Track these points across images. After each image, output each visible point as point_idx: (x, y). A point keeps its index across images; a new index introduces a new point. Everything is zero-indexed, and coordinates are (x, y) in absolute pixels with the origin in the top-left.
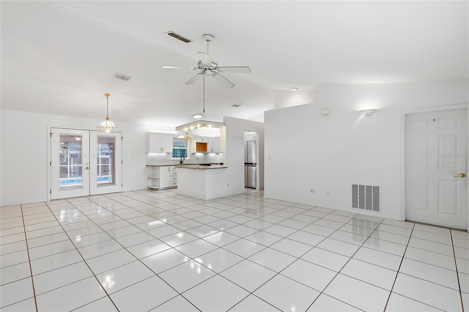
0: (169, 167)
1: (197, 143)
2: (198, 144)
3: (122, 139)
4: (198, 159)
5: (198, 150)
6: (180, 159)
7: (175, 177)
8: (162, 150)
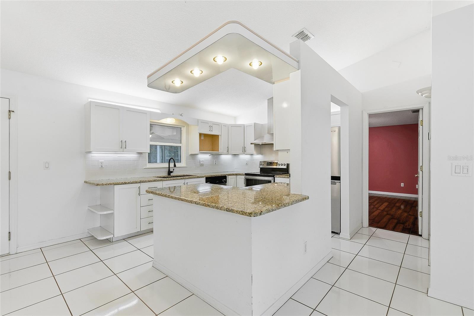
0: (138, 185)
1: (200, 135)
2: (202, 138)
3: (10, 115)
4: (202, 165)
5: (202, 149)
6: (166, 165)
7: (150, 208)
8: (123, 146)
